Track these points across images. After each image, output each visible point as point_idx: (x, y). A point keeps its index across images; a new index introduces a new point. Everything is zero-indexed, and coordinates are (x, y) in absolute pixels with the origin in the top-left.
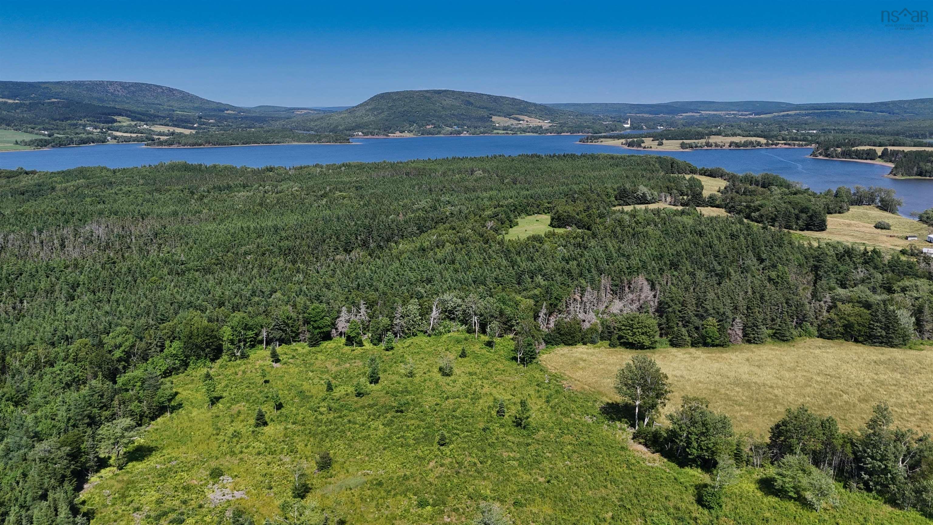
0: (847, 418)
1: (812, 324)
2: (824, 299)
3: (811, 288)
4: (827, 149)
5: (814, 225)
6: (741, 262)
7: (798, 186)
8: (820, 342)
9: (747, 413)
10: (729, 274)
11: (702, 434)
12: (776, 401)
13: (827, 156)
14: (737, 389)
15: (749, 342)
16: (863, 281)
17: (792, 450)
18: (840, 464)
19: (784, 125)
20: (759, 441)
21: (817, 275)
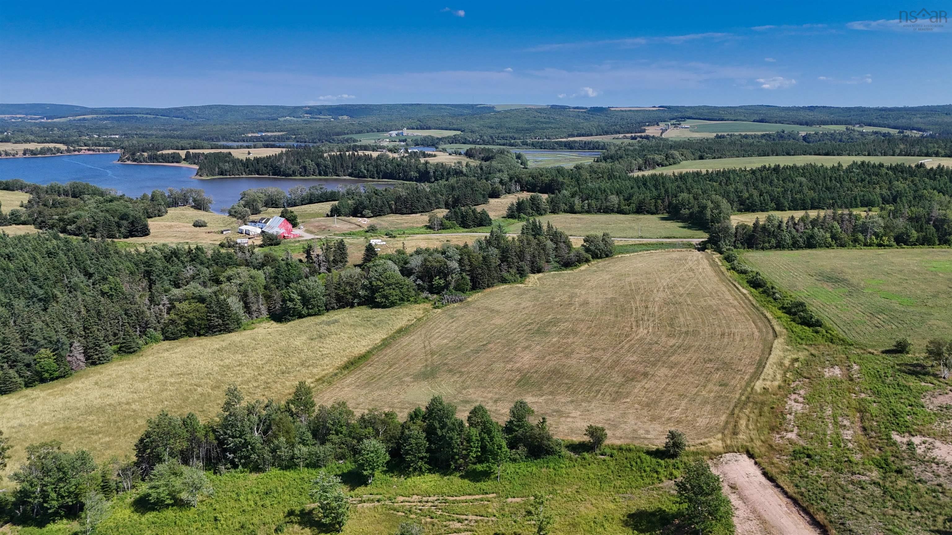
0: (204, 408)
1: (155, 329)
2: (162, 302)
3: (148, 294)
4: (133, 154)
5: (137, 231)
6: (66, 281)
7: (113, 193)
8: (166, 344)
9: (107, 439)
10: (55, 297)
11: (60, 480)
12: (135, 416)
13: (135, 160)
14: (91, 418)
15: (94, 364)
16: (193, 278)
17: (160, 459)
18: (206, 454)
19: (83, 130)
20: (123, 463)
21: (150, 280)
